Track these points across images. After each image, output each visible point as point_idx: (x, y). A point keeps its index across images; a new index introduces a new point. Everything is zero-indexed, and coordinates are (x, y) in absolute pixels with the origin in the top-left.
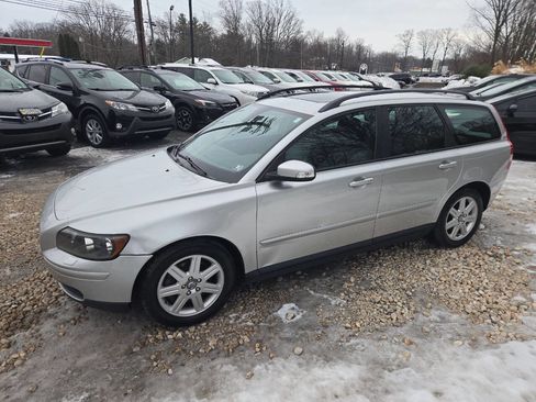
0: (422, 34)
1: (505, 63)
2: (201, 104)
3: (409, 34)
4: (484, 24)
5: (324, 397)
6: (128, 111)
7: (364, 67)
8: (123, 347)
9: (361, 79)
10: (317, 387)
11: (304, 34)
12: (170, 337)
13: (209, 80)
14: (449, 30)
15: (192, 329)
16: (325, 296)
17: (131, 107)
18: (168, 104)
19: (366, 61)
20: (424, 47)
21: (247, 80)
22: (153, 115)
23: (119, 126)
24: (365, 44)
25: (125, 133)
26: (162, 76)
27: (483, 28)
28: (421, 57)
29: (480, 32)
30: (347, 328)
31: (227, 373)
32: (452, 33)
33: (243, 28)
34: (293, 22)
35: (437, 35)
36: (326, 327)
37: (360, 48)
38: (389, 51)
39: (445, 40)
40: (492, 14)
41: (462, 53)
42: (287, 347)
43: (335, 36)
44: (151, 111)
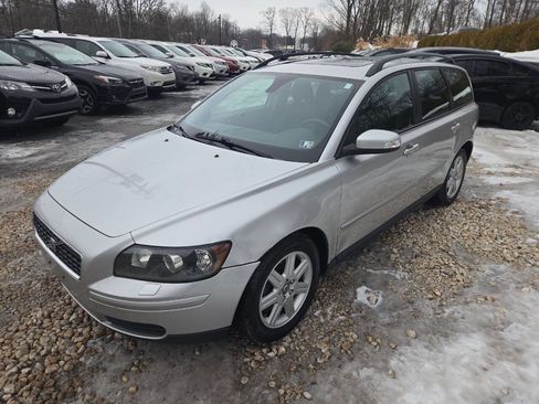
0: (283, 12)
1: (365, 40)
2: (102, 81)
3: (271, 11)
4: (337, 5)
5: (476, 374)
6: (20, 91)
7: (234, 43)
8: (228, 383)
9: (246, 55)
10: (463, 366)
11: (167, 6)
12: (271, 354)
13: (98, 53)
14: (306, 9)
15: (288, 339)
16: (386, 272)
17: (25, 86)
18: (68, 82)
19: (234, 37)
20: (287, 24)
21: (141, 54)
22: (54, 95)
23: (11, 112)
24: (231, 20)
25: (22, 120)
26: (41, 47)
27: (336, 8)
28: (283, 34)
29: (334, 11)
30: (431, 299)
31: (369, 378)
32: (309, 11)
35: (297, 13)
36: (412, 303)
37: (227, 24)
38: (254, 28)
39: (303, 19)
41: (319, 31)
42: (398, 333)
43: (200, 10)
44: (51, 91)
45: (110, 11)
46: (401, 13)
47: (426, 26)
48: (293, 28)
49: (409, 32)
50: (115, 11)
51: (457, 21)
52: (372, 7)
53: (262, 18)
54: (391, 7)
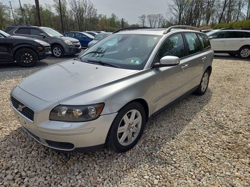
0: (149, 16)
3: (143, 17)
4: (174, 12)
11: (98, 16)
14: (160, 15)
20: (151, 22)
27: (174, 14)
33: (67, 13)
34: (92, 10)
35: (155, 17)
39: (158, 19)
40: (177, 8)
43: (111, 17)
45: (74, 18)
46: (205, 16)
47: (217, 21)
48: (154, 23)
49: (209, 24)
50: (76, 19)
51: (232, 18)
52: (191, 13)
53: (139, 20)
54: (200, 13)
